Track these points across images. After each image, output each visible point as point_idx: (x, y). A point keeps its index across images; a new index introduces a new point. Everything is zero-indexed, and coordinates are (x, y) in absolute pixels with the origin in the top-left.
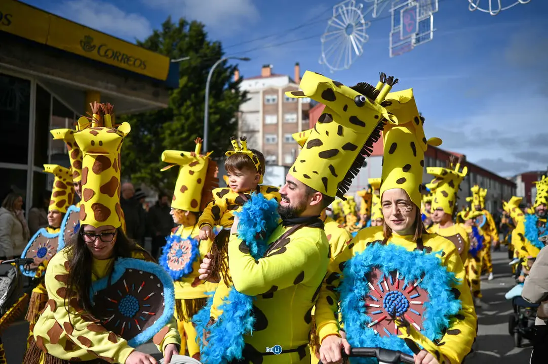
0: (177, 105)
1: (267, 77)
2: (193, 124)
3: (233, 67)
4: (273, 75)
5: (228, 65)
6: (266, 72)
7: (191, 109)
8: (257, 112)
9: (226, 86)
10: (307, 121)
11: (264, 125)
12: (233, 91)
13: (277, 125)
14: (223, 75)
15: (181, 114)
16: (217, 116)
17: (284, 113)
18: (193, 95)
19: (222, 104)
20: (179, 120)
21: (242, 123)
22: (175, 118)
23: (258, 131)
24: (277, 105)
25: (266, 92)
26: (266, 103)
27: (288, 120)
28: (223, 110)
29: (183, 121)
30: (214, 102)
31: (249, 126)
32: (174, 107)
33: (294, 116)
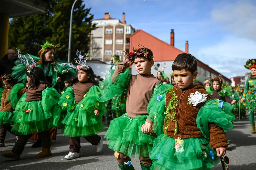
0: (54, 27)
1: (107, 19)
2: (64, 39)
3: (88, 10)
4: (110, 19)
5: (85, 8)
6: (107, 16)
7: (63, 30)
8: (101, 38)
9: (84, 20)
10: (129, 44)
11: (105, 45)
12: (88, 23)
13: (112, 45)
14: (82, 13)
15: (56, 33)
16: (78, 35)
17: (116, 39)
18: (64, 22)
19: (81, 29)
20: (55, 36)
21: (93, 42)
22: (53, 35)
23: (101, 48)
24: (112, 34)
25: (106, 27)
26: (106, 33)
27: (118, 43)
28: (81, 32)
29: (58, 37)
30: (76, 27)
31: (96, 44)
32: (52, 28)
33: (122, 41)
